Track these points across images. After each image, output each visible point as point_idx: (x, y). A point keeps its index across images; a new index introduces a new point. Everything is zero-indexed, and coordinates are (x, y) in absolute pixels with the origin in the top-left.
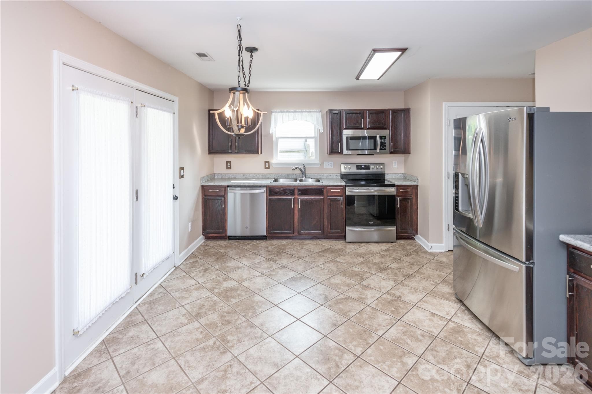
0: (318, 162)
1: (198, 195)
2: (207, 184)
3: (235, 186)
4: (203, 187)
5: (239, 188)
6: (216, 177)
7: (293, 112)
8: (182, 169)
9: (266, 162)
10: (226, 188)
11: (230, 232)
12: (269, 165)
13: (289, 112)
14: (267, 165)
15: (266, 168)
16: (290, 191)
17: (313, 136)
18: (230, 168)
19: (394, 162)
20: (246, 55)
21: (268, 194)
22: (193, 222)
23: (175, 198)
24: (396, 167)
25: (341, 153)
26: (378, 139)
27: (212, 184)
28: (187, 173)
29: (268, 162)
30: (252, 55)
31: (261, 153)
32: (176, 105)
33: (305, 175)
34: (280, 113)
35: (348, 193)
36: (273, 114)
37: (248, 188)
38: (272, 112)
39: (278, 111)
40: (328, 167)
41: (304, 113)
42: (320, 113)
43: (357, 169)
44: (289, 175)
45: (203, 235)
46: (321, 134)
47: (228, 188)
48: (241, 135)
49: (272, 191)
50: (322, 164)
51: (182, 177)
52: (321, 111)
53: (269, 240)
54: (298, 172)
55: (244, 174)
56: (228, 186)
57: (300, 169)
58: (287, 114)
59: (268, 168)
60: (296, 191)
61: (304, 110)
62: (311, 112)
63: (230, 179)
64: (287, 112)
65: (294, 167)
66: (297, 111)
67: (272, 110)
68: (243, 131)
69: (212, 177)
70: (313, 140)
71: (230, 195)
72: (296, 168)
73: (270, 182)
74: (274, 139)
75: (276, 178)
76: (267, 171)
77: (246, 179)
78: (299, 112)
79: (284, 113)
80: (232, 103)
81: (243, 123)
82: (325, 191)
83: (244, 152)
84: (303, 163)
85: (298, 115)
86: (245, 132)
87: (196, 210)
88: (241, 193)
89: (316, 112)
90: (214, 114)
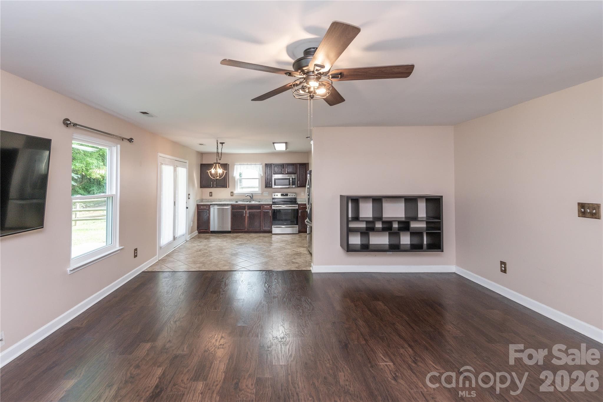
0: (260, 192)
1: (195, 210)
2: (200, 204)
3: (214, 205)
4: (198, 205)
5: (217, 206)
6: (204, 201)
7: (246, 165)
8: (189, 194)
9: (231, 192)
10: (209, 205)
11: (212, 229)
12: (233, 194)
13: (244, 165)
14: (232, 194)
15: (231, 196)
16: (243, 207)
17: (258, 178)
18: (212, 196)
19: (302, 192)
20: (220, 145)
21: (232, 209)
22: (193, 222)
23: (187, 208)
24: (303, 195)
25: (271, 187)
26: (291, 180)
27: (202, 203)
28: (191, 197)
29: (233, 192)
30: (222, 145)
31: (229, 187)
32: (187, 164)
33: (253, 200)
34: (239, 166)
35: (273, 208)
36: (235, 166)
37: (221, 206)
38: (235, 165)
39: (238, 164)
40: (265, 195)
41: (252, 165)
42: (261, 165)
43: (281, 196)
44: (244, 199)
45: (197, 230)
46: (262, 177)
47: (211, 206)
48: (217, 179)
49: (233, 207)
50: (262, 193)
51: (189, 198)
52: (261, 164)
53: (232, 233)
54: (249, 198)
55: (219, 199)
56: (211, 205)
57: (250, 196)
58: (243, 166)
59: (233, 196)
60: (246, 207)
61: (253, 164)
62: (256, 164)
63: (211, 202)
64: (243, 165)
65: (247, 195)
66: (249, 164)
67: (235, 164)
68: (218, 178)
69: (202, 200)
70: (258, 180)
71: (212, 209)
72: (248, 195)
73: (234, 203)
74: (236, 180)
75: (237, 201)
76: (232, 197)
77: (221, 201)
78: (249, 165)
79: (241, 166)
80: (215, 168)
81: (218, 175)
82: (261, 207)
83: (219, 187)
84: (252, 193)
85: (249, 166)
86: (219, 178)
87: (194, 216)
88: (218, 208)
89: (259, 164)
90: (208, 172)
